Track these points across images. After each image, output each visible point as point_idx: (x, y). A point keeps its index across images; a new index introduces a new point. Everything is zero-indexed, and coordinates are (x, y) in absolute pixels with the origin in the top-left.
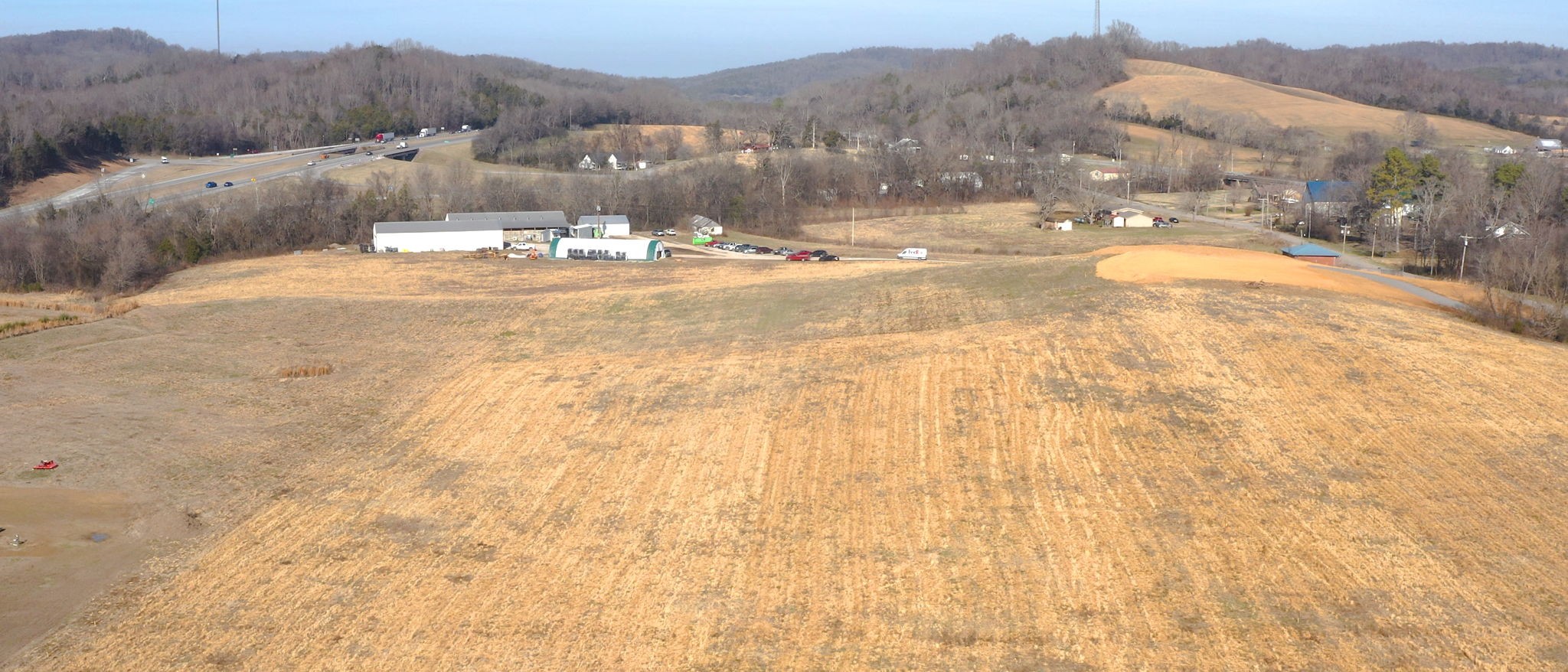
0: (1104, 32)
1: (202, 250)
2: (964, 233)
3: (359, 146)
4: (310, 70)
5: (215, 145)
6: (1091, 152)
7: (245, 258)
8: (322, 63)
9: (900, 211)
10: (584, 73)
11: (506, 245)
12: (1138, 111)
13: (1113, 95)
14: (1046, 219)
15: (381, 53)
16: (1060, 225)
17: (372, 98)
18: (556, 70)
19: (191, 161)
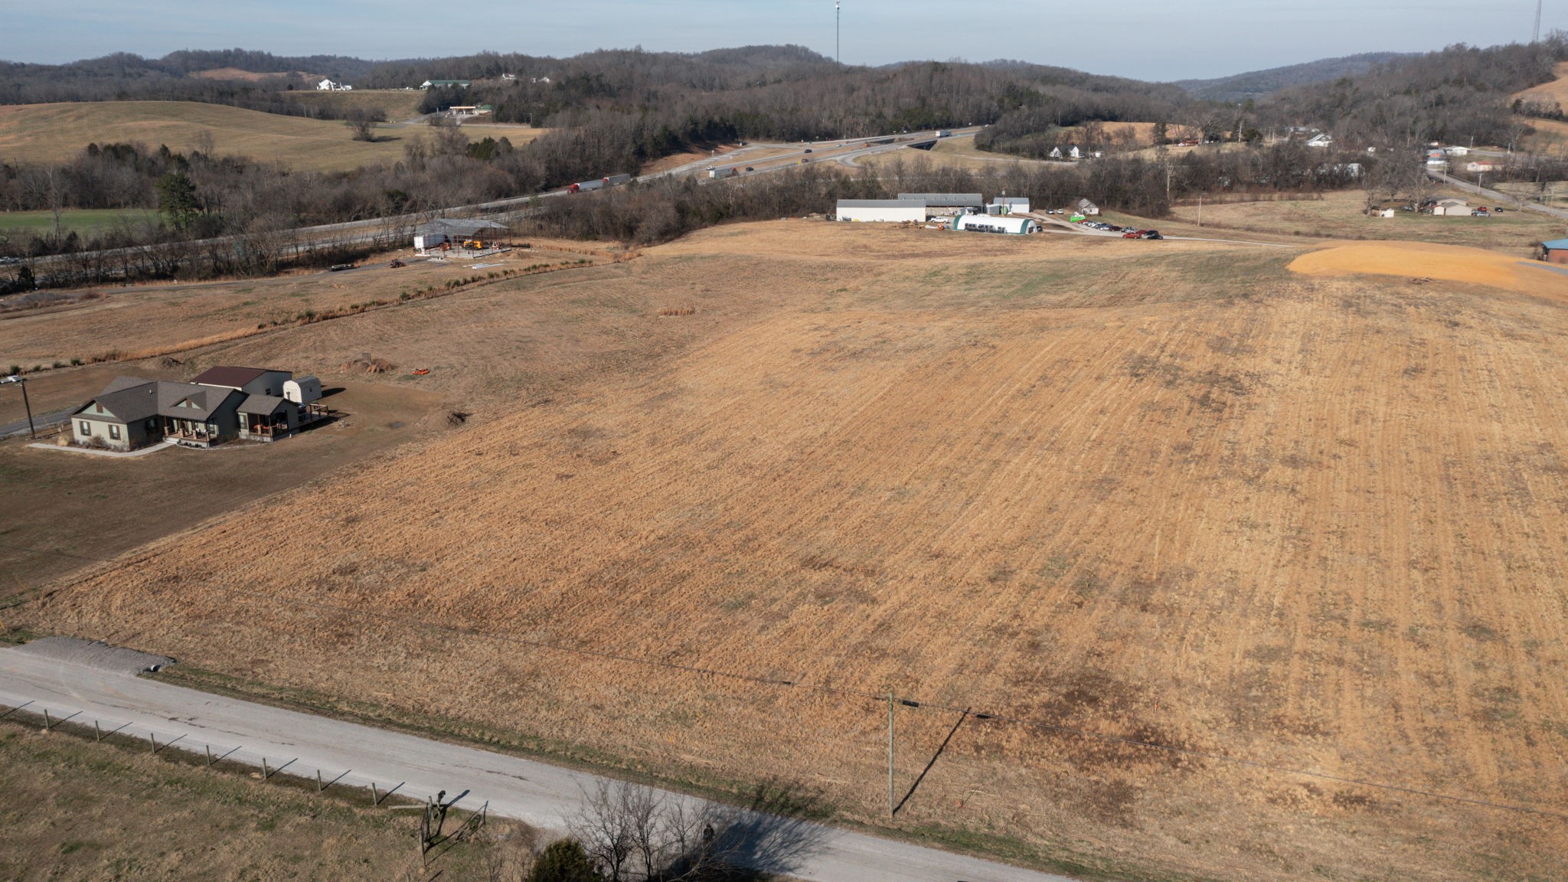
0: (1542, 39)
1: (722, 214)
2: (1304, 218)
3: (897, 137)
4: (881, 81)
5: (805, 135)
6: (1493, 145)
7: (750, 221)
8: (895, 75)
9: (1267, 196)
10: (1113, 79)
11: (928, 218)
12: (1552, 108)
13: (1529, 96)
14: (1374, 207)
15: (936, 67)
16: (1383, 212)
17: (923, 101)
18: (1093, 77)
19: (784, 145)
